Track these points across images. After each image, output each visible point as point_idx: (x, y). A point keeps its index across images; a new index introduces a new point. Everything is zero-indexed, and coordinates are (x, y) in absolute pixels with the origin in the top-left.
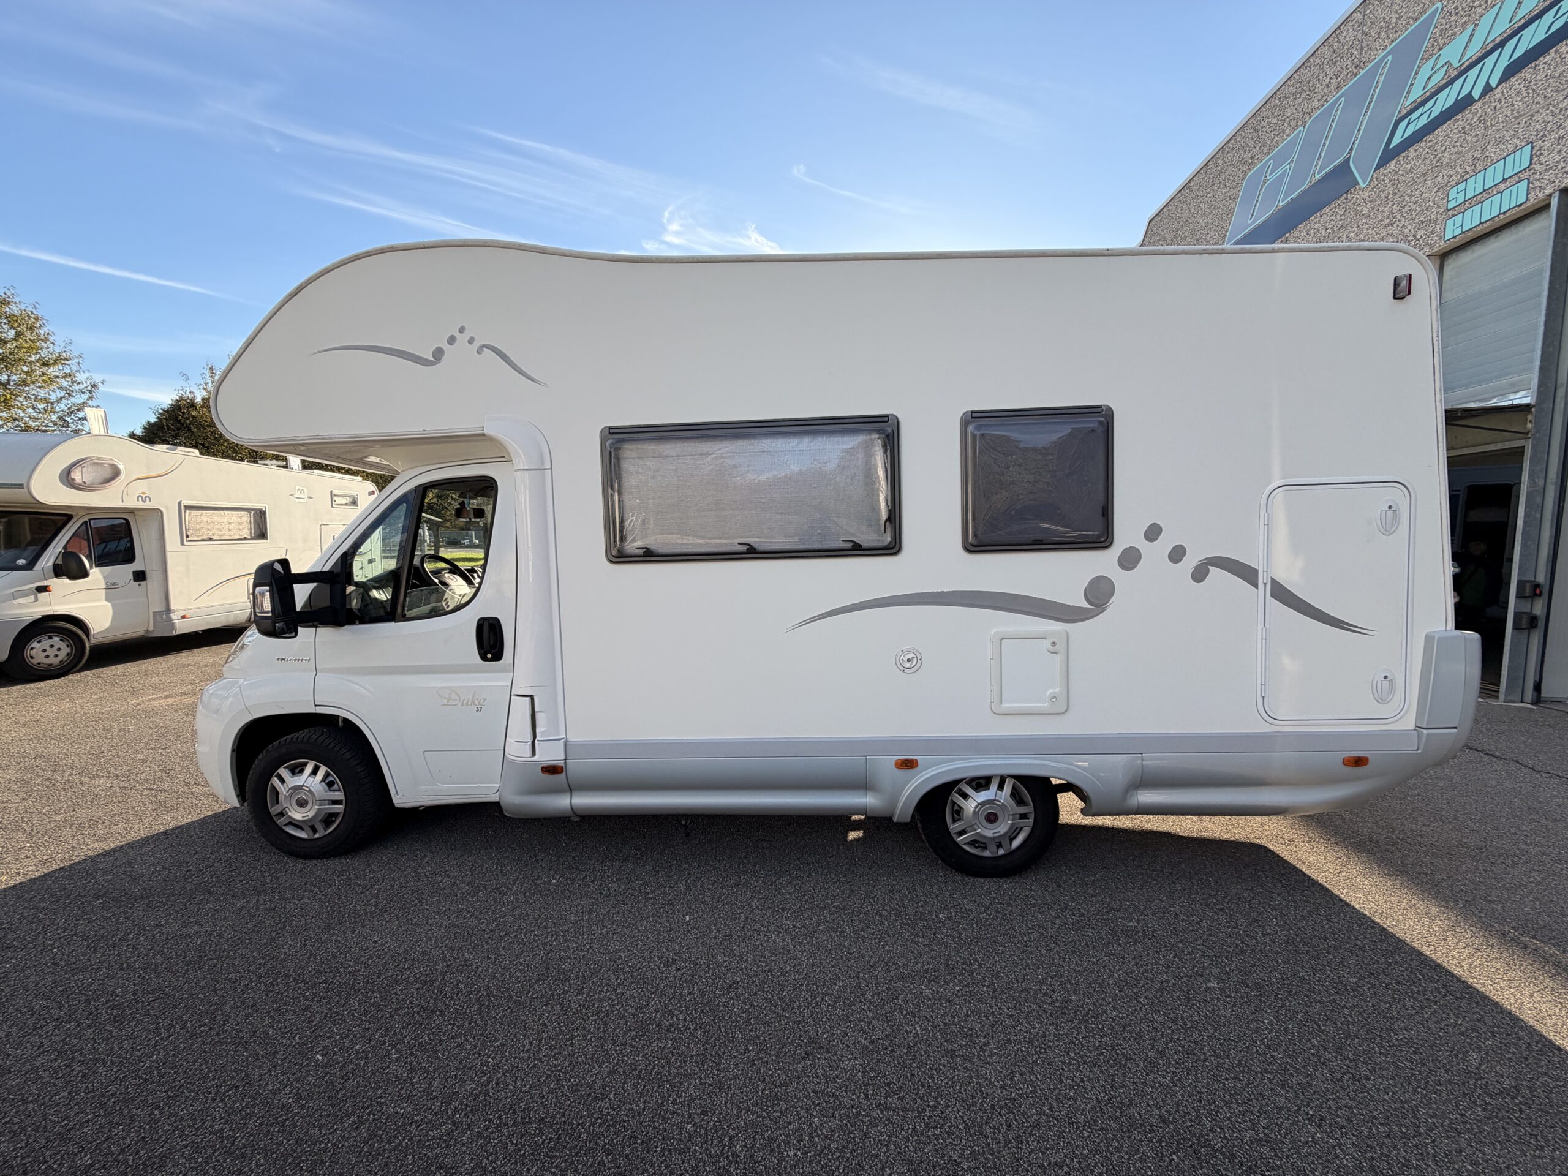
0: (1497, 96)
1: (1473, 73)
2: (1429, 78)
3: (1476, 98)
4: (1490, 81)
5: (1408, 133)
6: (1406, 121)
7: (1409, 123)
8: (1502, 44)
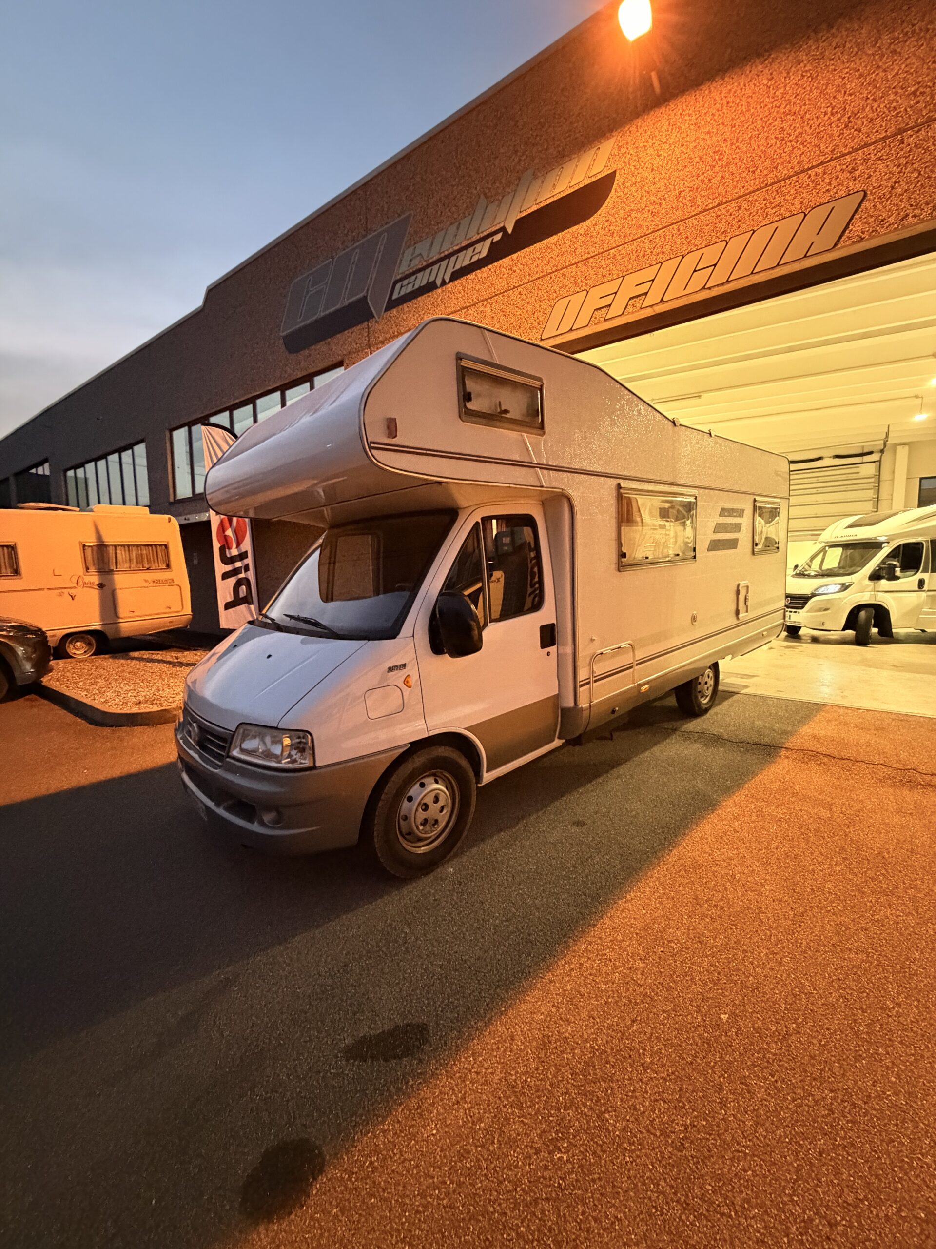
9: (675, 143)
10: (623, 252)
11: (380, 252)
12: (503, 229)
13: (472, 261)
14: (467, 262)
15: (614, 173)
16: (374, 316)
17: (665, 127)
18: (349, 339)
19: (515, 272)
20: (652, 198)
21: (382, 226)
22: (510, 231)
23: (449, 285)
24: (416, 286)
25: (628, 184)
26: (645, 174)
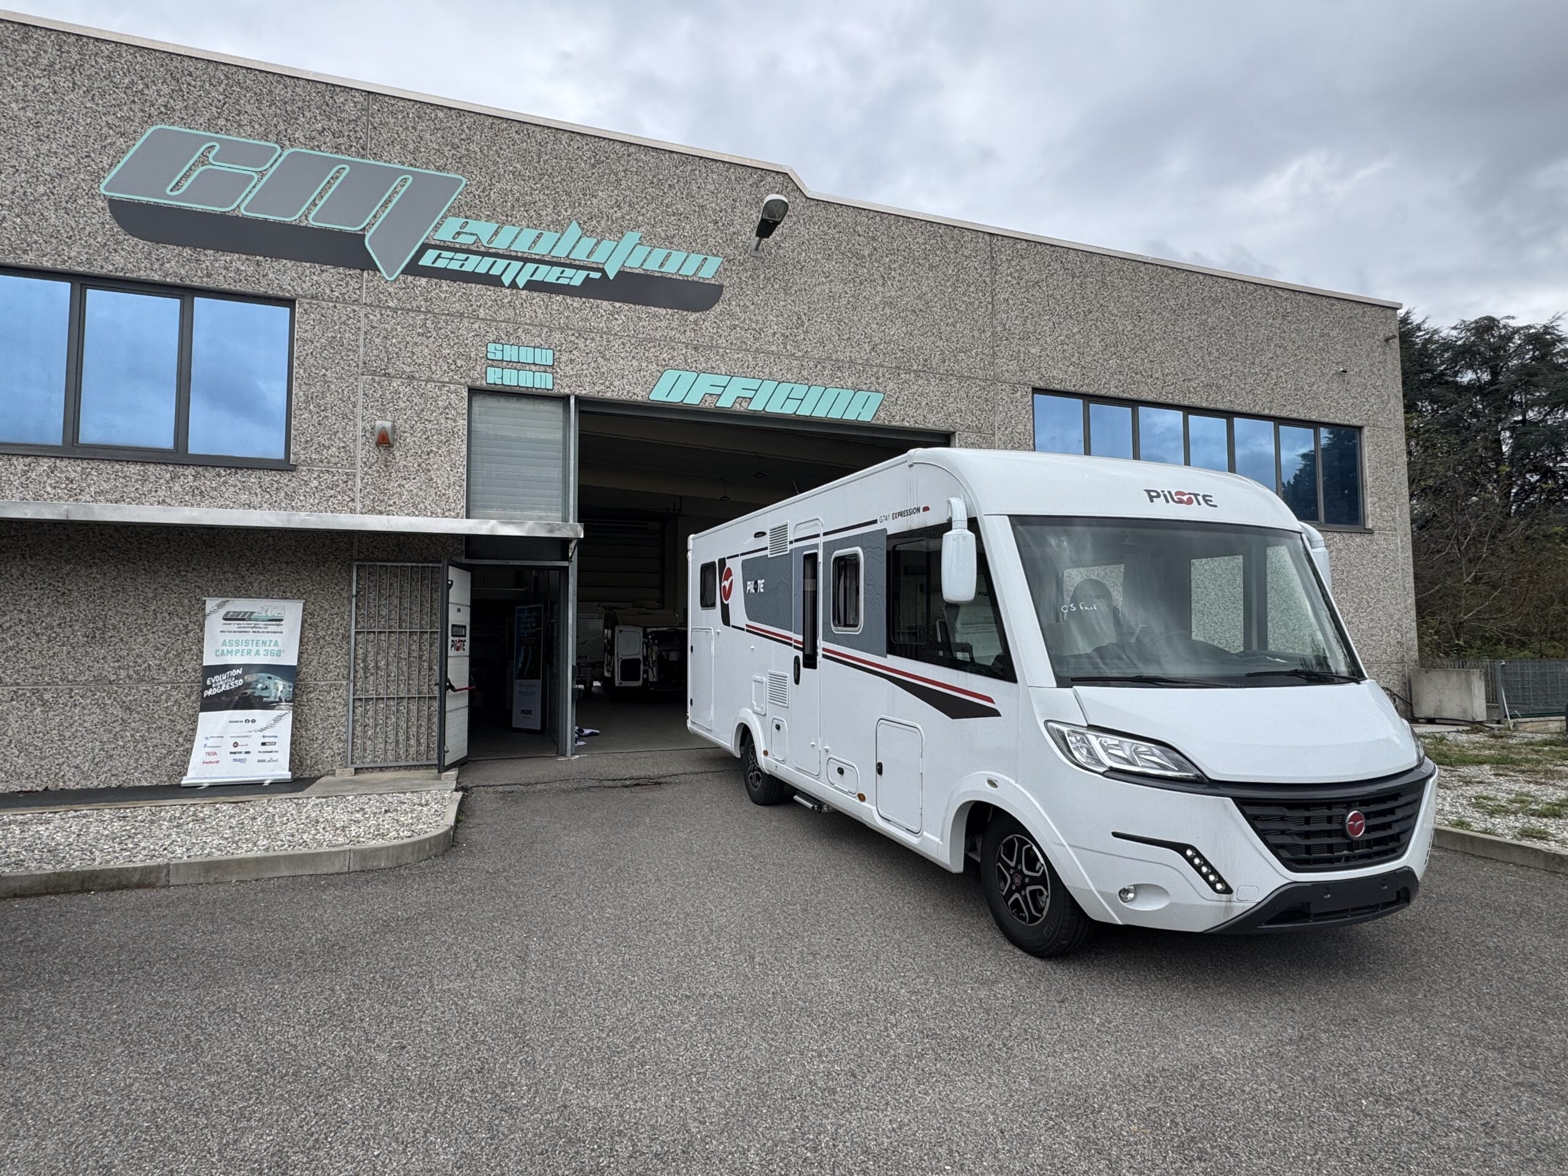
0: (524, 297)
1: (502, 263)
2: (459, 233)
3: (507, 285)
4: (517, 280)
5: (441, 264)
6: (438, 252)
7: (439, 256)
8: (525, 260)
9: (770, 294)
10: (729, 355)
11: (397, 193)
12: (602, 271)
13: (558, 282)
14: (551, 279)
15: (722, 286)
16: (379, 270)
17: (762, 277)
18: (315, 278)
19: (616, 319)
20: (754, 325)
21: (403, 163)
22: (611, 278)
23: (524, 292)
24: (469, 267)
25: (734, 303)
26: (748, 304)
